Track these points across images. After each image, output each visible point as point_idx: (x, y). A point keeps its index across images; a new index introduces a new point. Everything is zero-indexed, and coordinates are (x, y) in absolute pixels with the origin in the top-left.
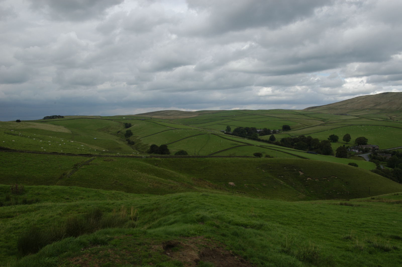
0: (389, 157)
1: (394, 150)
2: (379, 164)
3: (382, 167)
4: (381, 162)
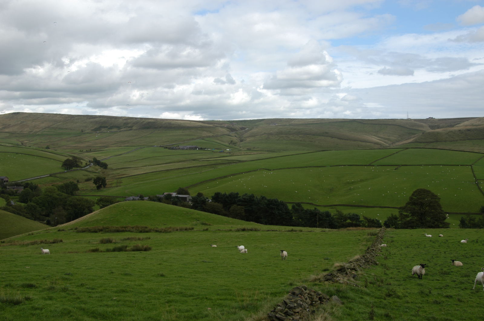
0: (21, 190)
1: (26, 182)
2: (9, 200)
3: (13, 203)
4: (12, 197)
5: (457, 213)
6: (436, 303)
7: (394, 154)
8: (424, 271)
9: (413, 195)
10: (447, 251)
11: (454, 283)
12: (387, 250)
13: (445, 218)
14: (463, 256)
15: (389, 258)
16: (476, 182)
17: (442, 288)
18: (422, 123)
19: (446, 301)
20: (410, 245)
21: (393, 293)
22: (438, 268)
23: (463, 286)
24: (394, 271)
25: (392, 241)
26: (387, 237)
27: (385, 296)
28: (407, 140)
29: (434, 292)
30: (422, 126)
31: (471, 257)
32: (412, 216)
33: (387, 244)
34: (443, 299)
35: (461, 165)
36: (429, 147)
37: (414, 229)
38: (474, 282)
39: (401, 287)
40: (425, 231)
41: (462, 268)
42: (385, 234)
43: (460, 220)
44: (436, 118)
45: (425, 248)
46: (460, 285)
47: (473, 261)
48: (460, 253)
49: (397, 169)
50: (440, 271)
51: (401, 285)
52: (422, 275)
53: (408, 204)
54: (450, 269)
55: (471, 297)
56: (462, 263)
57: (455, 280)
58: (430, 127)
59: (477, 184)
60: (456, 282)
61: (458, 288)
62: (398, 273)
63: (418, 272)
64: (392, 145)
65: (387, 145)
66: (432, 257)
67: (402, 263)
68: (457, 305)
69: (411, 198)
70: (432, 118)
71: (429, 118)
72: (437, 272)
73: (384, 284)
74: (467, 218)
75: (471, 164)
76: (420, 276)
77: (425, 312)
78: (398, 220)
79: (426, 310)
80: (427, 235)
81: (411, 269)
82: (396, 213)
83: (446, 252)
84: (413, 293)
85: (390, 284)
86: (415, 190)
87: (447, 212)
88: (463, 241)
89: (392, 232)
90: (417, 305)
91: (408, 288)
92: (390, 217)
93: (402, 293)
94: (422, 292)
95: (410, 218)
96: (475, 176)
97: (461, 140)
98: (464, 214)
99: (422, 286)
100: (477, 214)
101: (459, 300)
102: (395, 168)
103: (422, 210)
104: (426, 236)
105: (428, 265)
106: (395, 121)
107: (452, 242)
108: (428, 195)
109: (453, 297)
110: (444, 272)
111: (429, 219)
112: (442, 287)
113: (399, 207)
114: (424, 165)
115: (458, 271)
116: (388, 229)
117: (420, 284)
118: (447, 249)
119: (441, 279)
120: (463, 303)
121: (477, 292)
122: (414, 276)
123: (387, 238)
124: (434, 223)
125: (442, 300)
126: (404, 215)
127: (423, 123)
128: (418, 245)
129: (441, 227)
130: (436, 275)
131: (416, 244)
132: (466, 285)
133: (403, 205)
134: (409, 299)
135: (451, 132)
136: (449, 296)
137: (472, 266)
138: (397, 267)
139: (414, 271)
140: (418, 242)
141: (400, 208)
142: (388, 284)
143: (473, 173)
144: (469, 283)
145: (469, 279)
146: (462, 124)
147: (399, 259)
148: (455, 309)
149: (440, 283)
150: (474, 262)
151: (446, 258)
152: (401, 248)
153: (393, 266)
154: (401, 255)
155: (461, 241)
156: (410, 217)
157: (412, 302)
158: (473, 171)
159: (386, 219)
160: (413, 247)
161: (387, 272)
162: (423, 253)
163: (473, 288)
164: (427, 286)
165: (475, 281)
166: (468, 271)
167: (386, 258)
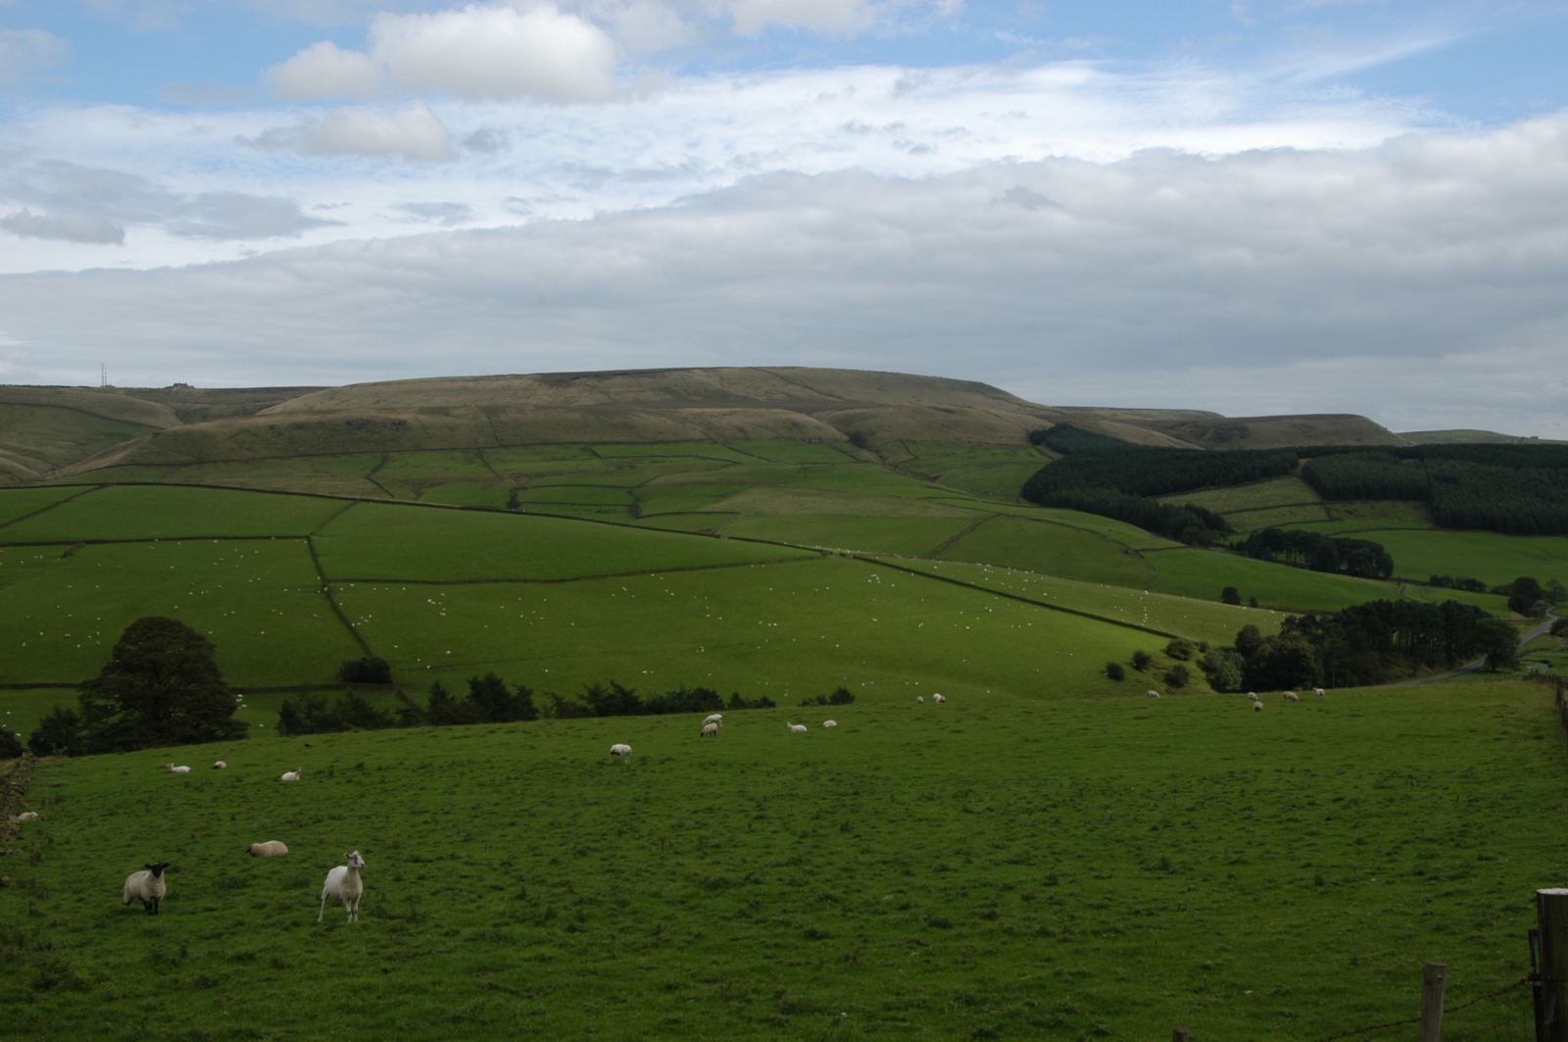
5: (269, 690)
6: (205, 983)
7: (58, 504)
8: (164, 888)
9: (125, 638)
10: (239, 813)
11: (262, 911)
12: (40, 832)
13: (233, 708)
14: (291, 822)
15: (47, 859)
16: (326, 589)
17: (221, 934)
18: (152, 403)
19: (236, 972)
20: (118, 806)
21: (57, 976)
22: (212, 871)
23: (288, 918)
24: (63, 900)
25: (59, 800)
26: (41, 786)
27: (30, 990)
28: (101, 456)
29: (198, 951)
30: (151, 412)
31: (314, 823)
32: (123, 708)
33: (42, 809)
34: (227, 969)
35: (277, 538)
36: (175, 480)
37: (133, 750)
38: (321, 900)
39: (89, 950)
40: (168, 755)
41: (287, 862)
42: (32, 779)
43: (281, 710)
44: (197, 387)
45: (168, 809)
46: (279, 914)
47: (320, 834)
48: (279, 816)
49: (71, 555)
50: (216, 879)
51: (88, 943)
52: (155, 899)
53: (108, 670)
54: (248, 870)
55: (312, 948)
56: (287, 845)
57: (263, 900)
58: (177, 414)
59: (329, 596)
60: (267, 909)
61: (274, 925)
62: (79, 905)
63: (145, 892)
64: (50, 472)
65: (35, 474)
66: (193, 837)
67: (91, 869)
68: (269, 979)
69: (119, 651)
70: (186, 385)
71: (176, 385)
72: (208, 884)
73: (27, 950)
74: (301, 700)
75: (307, 533)
76: (151, 906)
77: (170, 1019)
78: (79, 724)
79: (170, 1013)
80: (174, 769)
81: (122, 887)
82: (71, 701)
83: (238, 817)
84: (128, 965)
85: (49, 947)
86: (131, 621)
87: (239, 686)
88: (288, 776)
89: (59, 769)
90: (144, 1002)
91: (111, 951)
92: (51, 716)
93: (89, 968)
94: (157, 958)
95: (119, 716)
96: (319, 570)
97: (276, 457)
98: (292, 689)
99: (158, 935)
100: (329, 687)
101: (277, 965)
102: (62, 553)
103: (156, 686)
104: (170, 772)
105: (178, 865)
106: (60, 393)
107: (255, 784)
108: (175, 638)
109: (258, 955)
110: (230, 880)
111: (181, 715)
112: (223, 931)
113: (80, 681)
114: (160, 540)
115: (273, 872)
116: (45, 760)
117: (151, 932)
118: (239, 806)
119: (219, 904)
120: (288, 971)
121: (331, 929)
122: (132, 906)
123: (40, 789)
124: (198, 725)
125: (222, 972)
126: (97, 707)
127: (156, 401)
128: (147, 804)
129: (222, 739)
130: (205, 892)
131: (139, 801)
132: (296, 914)
133: (94, 673)
134: (116, 984)
135: (246, 431)
136: (246, 954)
137: (317, 850)
138: (75, 886)
139: (131, 890)
140: (145, 792)
141: (83, 686)
142: (41, 948)
143: (316, 562)
144: (309, 905)
145: (306, 894)
146: (279, 408)
147: (83, 857)
148: (264, 994)
149: (216, 918)
150: (323, 837)
151: (235, 834)
152: (90, 820)
153: (60, 883)
154: (88, 841)
155: (280, 777)
156: (119, 712)
157: (124, 996)
158: (314, 556)
159: (36, 727)
160: (128, 811)
161: (41, 906)
162: (163, 827)
163: (319, 920)
164: (173, 934)
165: (323, 897)
166: (305, 868)
167: (36, 860)
